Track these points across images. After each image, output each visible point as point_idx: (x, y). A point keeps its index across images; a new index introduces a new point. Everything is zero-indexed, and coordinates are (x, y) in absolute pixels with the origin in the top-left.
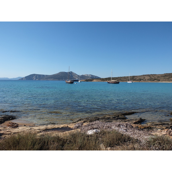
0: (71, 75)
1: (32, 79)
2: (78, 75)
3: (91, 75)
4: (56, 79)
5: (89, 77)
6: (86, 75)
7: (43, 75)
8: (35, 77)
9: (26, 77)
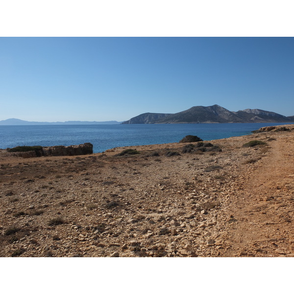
0: (215, 112)
1: (143, 123)
2: (230, 112)
3: (259, 110)
4: (184, 120)
5: (256, 115)
6: (247, 112)
7: (163, 115)
8: (148, 118)
9: (133, 119)
